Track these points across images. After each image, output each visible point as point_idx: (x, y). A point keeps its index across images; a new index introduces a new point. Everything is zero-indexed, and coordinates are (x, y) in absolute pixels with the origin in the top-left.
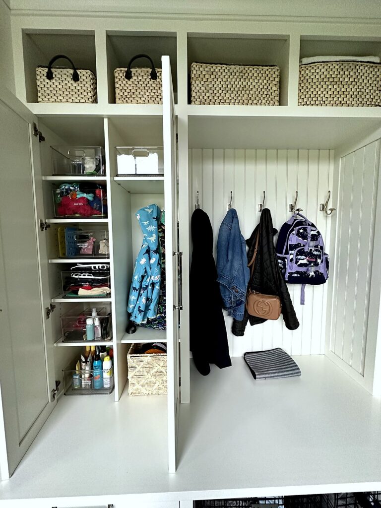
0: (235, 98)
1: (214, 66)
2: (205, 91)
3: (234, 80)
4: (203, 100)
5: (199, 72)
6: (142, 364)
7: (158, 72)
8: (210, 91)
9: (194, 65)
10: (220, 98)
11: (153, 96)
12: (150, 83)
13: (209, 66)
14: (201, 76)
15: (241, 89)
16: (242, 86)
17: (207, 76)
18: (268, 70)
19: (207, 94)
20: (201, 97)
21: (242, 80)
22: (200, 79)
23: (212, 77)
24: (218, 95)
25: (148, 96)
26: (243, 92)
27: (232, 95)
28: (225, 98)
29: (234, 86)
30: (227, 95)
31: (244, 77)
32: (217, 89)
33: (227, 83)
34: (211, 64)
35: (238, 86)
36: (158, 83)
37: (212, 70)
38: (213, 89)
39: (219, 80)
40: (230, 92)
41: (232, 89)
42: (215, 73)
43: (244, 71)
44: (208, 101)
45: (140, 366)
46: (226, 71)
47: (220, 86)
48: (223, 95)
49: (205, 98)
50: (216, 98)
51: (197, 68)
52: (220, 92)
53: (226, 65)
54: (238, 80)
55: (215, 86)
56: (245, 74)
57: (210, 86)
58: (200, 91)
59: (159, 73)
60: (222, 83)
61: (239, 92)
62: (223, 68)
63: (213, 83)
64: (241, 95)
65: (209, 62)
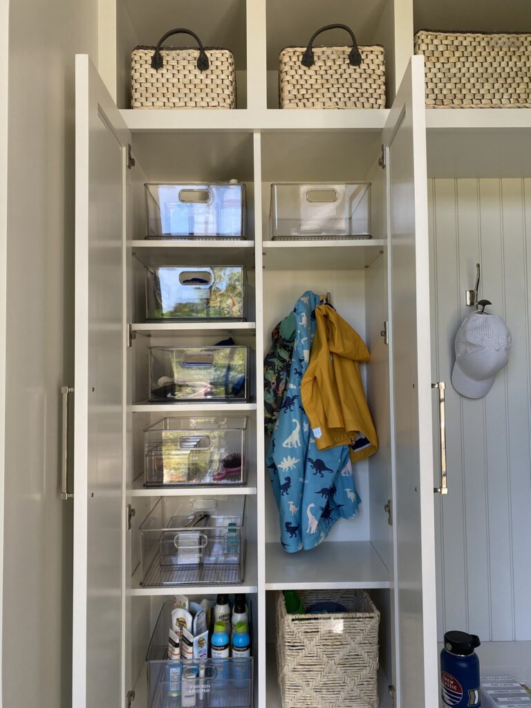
0: (502, 91)
1: (461, 37)
2: (444, 80)
3: (498, 59)
4: (441, 97)
5: (431, 48)
6: (317, 637)
7: (362, 52)
8: (454, 80)
9: (422, 34)
10: (473, 91)
11: (353, 94)
12: (348, 71)
13: (451, 36)
14: (436, 54)
15: (512, 74)
16: (515, 69)
17: (447, 54)
19: (449, 86)
20: (436, 91)
21: (514, 59)
22: (434, 59)
23: (457, 54)
24: (468, 86)
25: (344, 94)
26: (518, 80)
27: (496, 86)
28: (482, 91)
29: (499, 70)
30: (487, 86)
31: (517, 54)
32: (467, 75)
33: (485, 65)
34: (454, 32)
35: (507, 70)
36: (362, 71)
37: (456, 43)
38: (458, 75)
39: (471, 59)
40: (491, 80)
41: (495, 76)
42: (461, 49)
43: (519, 44)
44: (450, 97)
45: (313, 643)
46: (483, 44)
47: (472, 70)
48: (478, 86)
49: (445, 92)
50: (464, 91)
51: (428, 41)
52: (473, 80)
53: (483, 33)
54: (506, 59)
55: (463, 70)
56: (518, 48)
57: (453, 71)
58: (435, 80)
59: (365, 53)
60: (476, 65)
61: (509, 81)
62: (477, 40)
63: (459, 65)
64: (514, 85)
65: (451, 30)
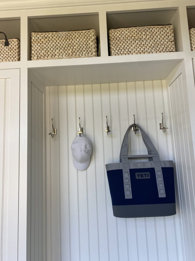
0: (63, 52)
1: (47, 34)
2: (41, 50)
3: (62, 41)
4: (39, 56)
5: (36, 38)
7: (10, 41)
8: (45, 49)
9: (33, 34)
10: (52, 53)
11: (6, 57)
12: (5, 48)
13: (44, 34)
14: (38, 40)
15: (67, 46)
16: (68, 44)
17: (42, 40)
18: (86, 32)
19: (43, 52)
20: (38, 54)
21: (68, 40)
22: (37, 42)
23: (46, 40)
24: (50, 51)
25: (2, 57)
26: (69, 48)
27: (61, 51)
28: (55, 53)
29: (62, 45)
30: (57, 51)
31: (69, 38)
32: (50, 47)
33: (57, 43)
34: (45, 32)
35: (65, 44)
36: (9, 48)
37: (46, 36)
38: (47, 48)
39: (51, 41)
40: (59, 49)
41: (60, 47)
42: (48, 38)
43: (69, 35)
44: (43, 55)
46: (56, 36)
47: (51, 45)
48: (54, 51)
49: (41, 54)
50: (49, 53)
51: (35, 36)
52: (52, 49)
53: (56, 32)
54: (64, 41)
55: (48, 46)
56: (69, 36)
57: (45, 46)
58: (38, 50)
59: (11, 42)
60: (53, 43)
61: (66, 48)
62: (54, 34)
63: (47, 44)
64: (67, 50)
